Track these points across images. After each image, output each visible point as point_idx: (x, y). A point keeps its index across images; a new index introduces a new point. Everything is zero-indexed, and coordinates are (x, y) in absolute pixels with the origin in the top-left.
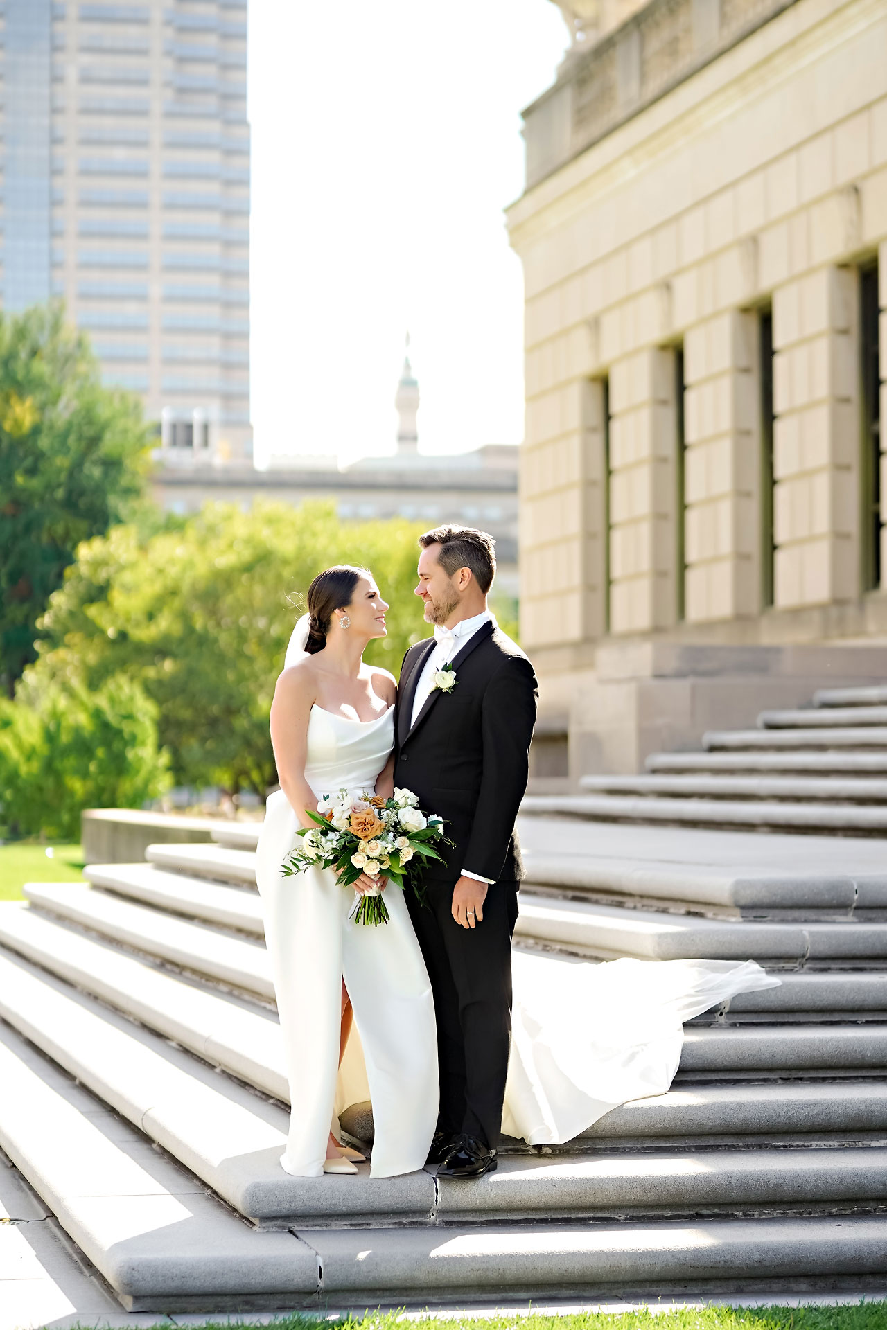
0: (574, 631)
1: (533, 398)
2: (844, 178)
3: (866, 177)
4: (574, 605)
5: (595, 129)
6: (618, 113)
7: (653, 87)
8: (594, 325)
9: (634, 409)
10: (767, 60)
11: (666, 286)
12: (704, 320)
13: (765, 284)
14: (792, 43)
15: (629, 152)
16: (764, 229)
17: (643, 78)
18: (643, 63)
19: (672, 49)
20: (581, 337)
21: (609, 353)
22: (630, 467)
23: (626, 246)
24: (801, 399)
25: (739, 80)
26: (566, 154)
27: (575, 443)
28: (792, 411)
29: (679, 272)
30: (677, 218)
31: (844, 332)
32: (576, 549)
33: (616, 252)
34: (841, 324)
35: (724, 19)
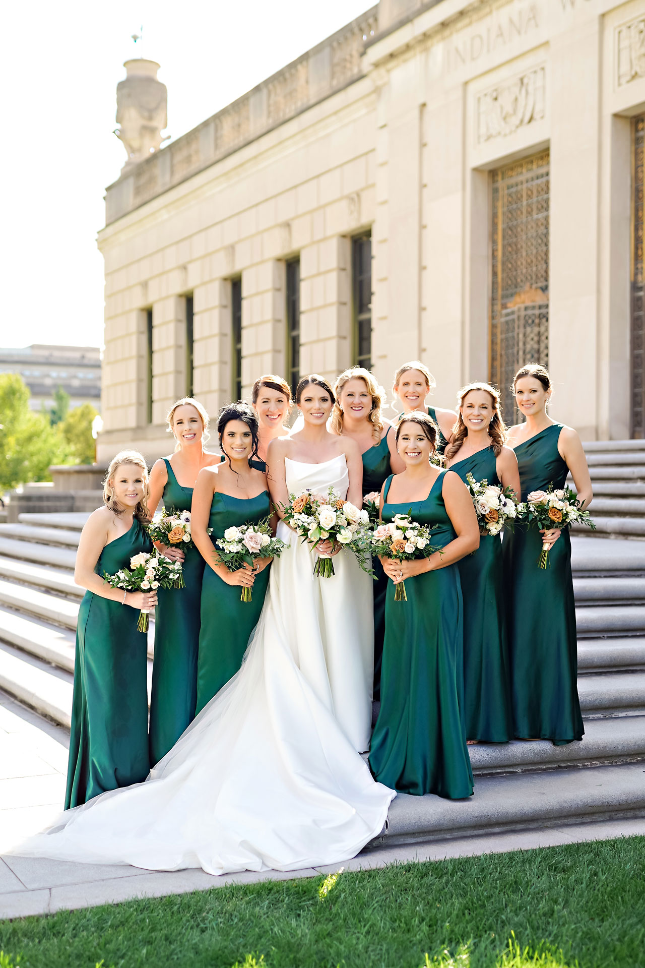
0: (132, 423)
1: (109, 318)
2: (283, 218)
3: (293, 219)
4: (132, 412)
5: (146, 197)
6: (159, 189)
7: (178, 177)
8: (145, 285)
9: (166, 323)
10: (241, 165)
11: (184, 268)
12: (204, 284)
13: (237, 267)
14: (255, 157)
15: (166, 207)
16: (237, 243)
17: (172, 173)
18: (172, 167)
19: (188, 159)
20: (138, 291)
21: (151, 298)
22: (162, 350)
23: (163, 249)
24: (256, 320)
25: (226, 174)
26: (130, 208)
27: (134, 338)
28: (251, 325)
29: (191, 262)
30: (191, 236)
31: (279, 290)
32: (134, 386)
33: (157, 252)
34: (278, 286)
35: (217, 147)
